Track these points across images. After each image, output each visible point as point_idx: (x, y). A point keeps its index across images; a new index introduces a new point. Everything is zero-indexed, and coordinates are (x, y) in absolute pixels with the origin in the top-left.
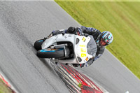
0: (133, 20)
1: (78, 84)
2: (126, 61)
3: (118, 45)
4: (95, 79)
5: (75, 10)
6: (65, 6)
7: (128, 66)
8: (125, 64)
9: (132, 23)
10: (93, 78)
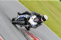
0: (56, 12)
1: (32, 39)
2: (53, 30)
3: (50, 23)
4: (40, 38)
5: (31, 8)
6: (27, 6)
7: (54, 32)
8: (53, 31)
9: (56, 13)
10: (39, 37)
